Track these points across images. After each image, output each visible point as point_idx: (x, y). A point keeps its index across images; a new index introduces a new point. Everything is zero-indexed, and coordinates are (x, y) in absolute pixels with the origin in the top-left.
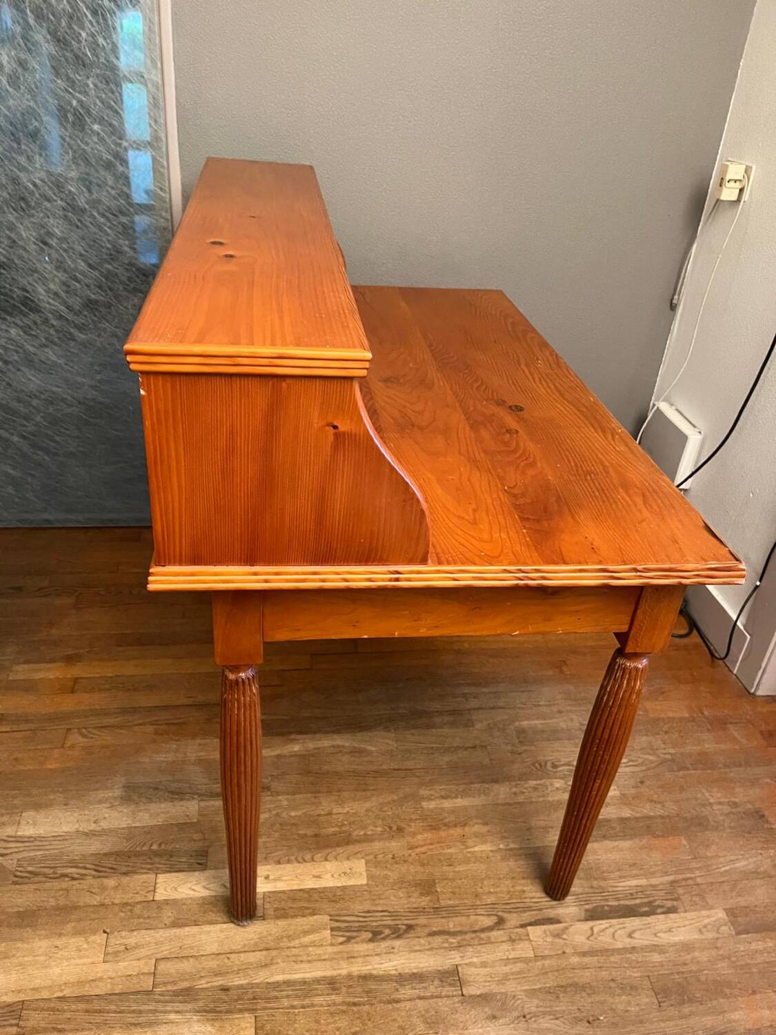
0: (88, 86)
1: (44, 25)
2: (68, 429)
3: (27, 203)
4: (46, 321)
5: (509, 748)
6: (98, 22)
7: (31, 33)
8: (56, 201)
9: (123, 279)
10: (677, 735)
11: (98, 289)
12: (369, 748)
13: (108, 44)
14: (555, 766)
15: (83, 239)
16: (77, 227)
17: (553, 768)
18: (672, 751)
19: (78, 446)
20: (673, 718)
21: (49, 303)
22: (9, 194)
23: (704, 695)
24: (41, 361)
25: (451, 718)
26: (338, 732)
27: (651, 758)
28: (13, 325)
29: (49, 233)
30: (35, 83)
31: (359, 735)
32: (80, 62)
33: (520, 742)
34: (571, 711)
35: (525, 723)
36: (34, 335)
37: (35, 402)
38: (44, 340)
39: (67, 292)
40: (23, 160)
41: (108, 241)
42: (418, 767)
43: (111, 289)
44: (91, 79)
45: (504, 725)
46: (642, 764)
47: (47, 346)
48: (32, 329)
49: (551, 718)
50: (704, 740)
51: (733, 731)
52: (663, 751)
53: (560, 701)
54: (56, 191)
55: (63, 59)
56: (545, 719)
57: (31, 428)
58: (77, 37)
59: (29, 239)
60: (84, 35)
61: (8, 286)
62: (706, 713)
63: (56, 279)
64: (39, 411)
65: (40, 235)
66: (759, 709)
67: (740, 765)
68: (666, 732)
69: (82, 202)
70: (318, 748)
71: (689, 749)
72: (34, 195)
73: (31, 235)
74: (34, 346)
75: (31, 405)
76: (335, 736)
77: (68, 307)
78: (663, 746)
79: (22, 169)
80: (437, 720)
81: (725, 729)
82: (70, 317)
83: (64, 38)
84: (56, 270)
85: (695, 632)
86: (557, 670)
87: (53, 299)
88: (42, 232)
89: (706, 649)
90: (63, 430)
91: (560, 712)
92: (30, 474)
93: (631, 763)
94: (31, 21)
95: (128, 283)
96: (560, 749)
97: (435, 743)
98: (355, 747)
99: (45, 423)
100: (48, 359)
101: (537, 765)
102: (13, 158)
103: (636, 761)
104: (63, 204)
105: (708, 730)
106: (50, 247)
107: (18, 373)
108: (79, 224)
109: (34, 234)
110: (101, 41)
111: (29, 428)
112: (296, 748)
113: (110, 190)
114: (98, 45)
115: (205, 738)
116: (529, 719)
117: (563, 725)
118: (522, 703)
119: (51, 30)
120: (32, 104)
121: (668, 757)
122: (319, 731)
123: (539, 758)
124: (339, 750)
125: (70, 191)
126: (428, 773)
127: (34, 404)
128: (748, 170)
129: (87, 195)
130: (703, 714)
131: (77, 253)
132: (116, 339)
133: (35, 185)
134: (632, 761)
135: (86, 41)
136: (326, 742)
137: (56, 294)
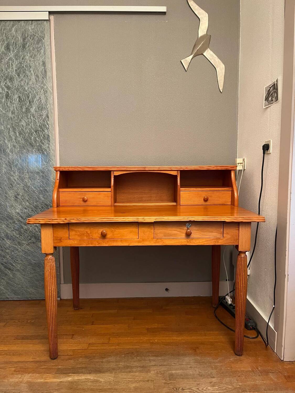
0: (33, 151)
1: (21, 136)
2: (18, 261)
3: (12, 186)
4: (14, 222)
5: (164, 381)
6: (37, 134)
7: (17, 138)
8: (21, 184)
9: (40, 207)
10: (244, 377)
11: (32, 211)
12: (101, 380)
13: (39, 140)
14: (183, 389)
15: (28, 195)
16: (27, 192)
17: (182, 390)
18: (240, 384)
19: (21, 267)
20: (243, 371)
21: (16, 216)
22: (7, 183)
23: (260, 361)
24: (11, 236)
25: (141, 369)
26: (90, 373)
27: (230, 387)
28: (3, 224)
29: (18, 194)
30: (17, 151)
31: (98, 375)
32: (31, 145)
33: (169, 379)
34: (196, 367)
35: (174, 372)
36: (10, 227)
37: (7, 251)
38: (13, 229)
39: (22, 212)
40: (12, 173)
41: (36, 196)
42: (120, 388)
43: (36, 211)
44: (34, 150)
45: (164, 372)
46: (225, 389)
47: (13, 231)
48: (9, 225)
49: (186, 370)
50: (256, 380)
51: (271, 375)
52: (236, 384)
53: (192, 363)
54: (21, 182)
55: (26, 145)
56: (184, 370)
57: (5, 260)
58: (31, 138)
59: (12, 197)
60: (33, 138)
61: (3, 211)
62: (259, 369)
63: (19, 209)
64: (8, 254)
65: (15, 195)
66: (285, 367)
67: (272, 390)
68: (239, 376)
69: (29, 184)
70: (79, 379)
71: (249, 383)
72: (15, 183)
73: (12, 195)
74: (9, 231)
75: (6, 252)
76: (88, 375)
77: (22, 218)
78: (236, 382)
79: (12, 176)
80: (134, 370)
81: (267, 375)
82: (22, 220)
83: (27, 139)
84: (19, 206)
85: (259, 336)
86: (194, 351)
87: (17, 215)
88: (16, 194)
89: (264, 343)
90: (16, 261)
91: (191, 367)
92: (3, 279)
93: (220, 389)
94: (18, 135)
95: (42, 209)
96: (187, 382)
97: (131, 379)
98: (95, 380)
99: (10, 259)
100: (14, 235)
101: (175, 389)
102: (10, 173)
103: (222, 388)
104: (23, 185)
105: (259, 375)
106: (18, 198)
107: (3, 241)
108: (27, 191)
109: (13, 195)
110: (37, 139)
111: (5, 261)
112: (70, 379)
113: (38, 180)
114: (37, 140)
115: (33, 374)
116: (176, 370)
117: (191, 373)
118: (174, 364)
119: (23, 137)
120: (16, 157)
121: (238, 386)
122: (82, 373)
123: (176, 386)
124: (88, 380)
125: (26, 181)
126: (124, 391)
127: (7, 252)
128: (244, 160)
129: (31, 182)
130: (258, 369)
131: (26, 200)
132: (36, 228)
133: (15, 180)
134: (221, 388)
135: (33, 139)
136: (83, 377)
137: (18, 213)
